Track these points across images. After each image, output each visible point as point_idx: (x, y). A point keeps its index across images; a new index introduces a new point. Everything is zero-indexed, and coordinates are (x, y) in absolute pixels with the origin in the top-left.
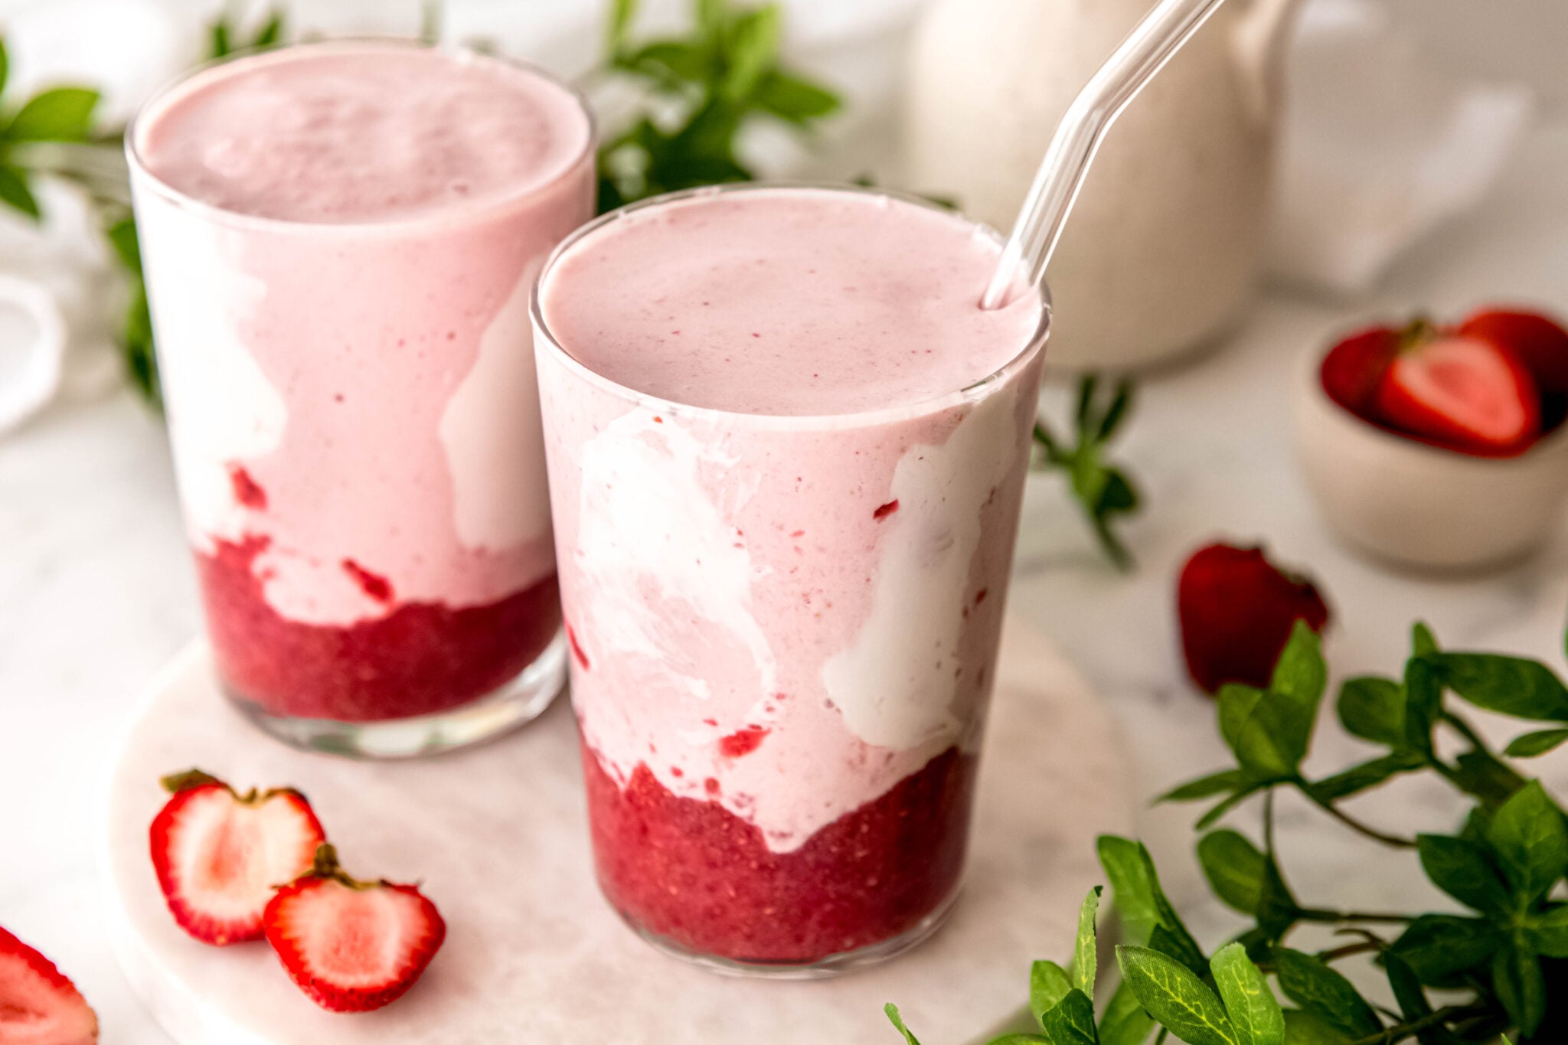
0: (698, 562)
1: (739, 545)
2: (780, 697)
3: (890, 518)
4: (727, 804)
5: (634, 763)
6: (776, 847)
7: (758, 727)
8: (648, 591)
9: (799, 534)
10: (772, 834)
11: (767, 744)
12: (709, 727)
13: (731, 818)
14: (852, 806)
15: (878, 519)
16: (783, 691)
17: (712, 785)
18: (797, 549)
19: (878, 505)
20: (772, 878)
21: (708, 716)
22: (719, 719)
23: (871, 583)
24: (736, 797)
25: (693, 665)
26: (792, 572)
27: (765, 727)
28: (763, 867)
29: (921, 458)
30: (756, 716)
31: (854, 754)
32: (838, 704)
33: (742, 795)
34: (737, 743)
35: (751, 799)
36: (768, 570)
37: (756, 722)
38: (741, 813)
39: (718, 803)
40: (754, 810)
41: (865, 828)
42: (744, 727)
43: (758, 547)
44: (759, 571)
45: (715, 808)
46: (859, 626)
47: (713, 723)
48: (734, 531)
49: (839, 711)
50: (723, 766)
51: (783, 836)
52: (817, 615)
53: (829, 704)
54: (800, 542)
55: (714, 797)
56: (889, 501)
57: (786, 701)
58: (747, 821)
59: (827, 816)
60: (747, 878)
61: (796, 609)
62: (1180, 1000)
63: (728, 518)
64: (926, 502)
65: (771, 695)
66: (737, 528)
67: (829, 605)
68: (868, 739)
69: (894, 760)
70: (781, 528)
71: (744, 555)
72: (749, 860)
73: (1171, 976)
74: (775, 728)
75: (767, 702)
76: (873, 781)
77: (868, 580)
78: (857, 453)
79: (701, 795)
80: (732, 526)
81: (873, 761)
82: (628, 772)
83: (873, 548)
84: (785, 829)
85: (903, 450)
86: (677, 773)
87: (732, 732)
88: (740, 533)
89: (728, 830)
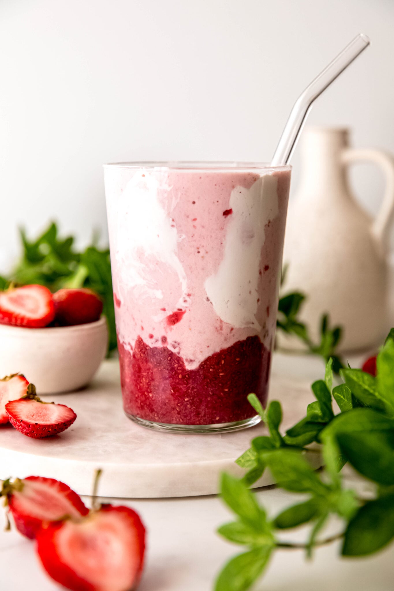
0: (158, 236)
1: (173, 226)
2: (189, 295)
3: (229, 216)
4: (170, 348)
5: (136, 338)
6: (189, 367)
7: (181, 310)
8: (140, 255)
9: (195, 220)
10: (187, 360)
11: (185, 317)
12: (163, 312)
13: (171, 354)
14: (218, 350)
15: (224, 216)
16: (190, 292)
17: (164, 340)
18: (194, 227)
19: (224, 210)
20: (188, 383)
21: (162, 307)
22: (167, 308)
23: (223, 245)
24: (173, 343)
25: (157, 284)
26: (192, 237)
27: (183, 310)
28: (183, 377)
29: (240, 192)
30: (180, 305)
31: (218, 324)
32: (211, 300)
33: (175, 342)
34: (173, 318)
35: (179, 344)
36: (184, 236)
37: (180, 308)
38: (175, 351)
39: (166, 347)
40: (180, 349)
41: (223, 362)
42: (176, 310)
43: (180, 226)
44: (180, 237)
45: (165, 350)
46: (219, 264)
47: (164, 310)
48: (171, 219)
49: (211, 303)
50: (168, 330)
51: (191, 361)
52: (203, 257)
53: (208, 299)
54: (195, 223)
55: (165, 346)
56: (229, 209)
57: (191, 297)
58: (177, 355)
59: (208, 353)
60: (178, 383)
61: (194, 254)
62: (366, 387)
63: (169, 214)
64: (243, 213)
65: (186, 294)
66: (172, 218)
67: (207, 253)
68: (223, 319)
69: (233, 331)
70: (188, 217)
71: (175, 230)
72: (179, 374)
73: (363, 377)
74: (187, 310)
75: (184, 298)
76: (226, 339)
77: (222, 243)
78: (216, 185)
79: (159, 345)
80: (170, 217)
81: (226, 330)
82: (133, 344)
83: (223, 229)
84: (192, 358)
85: (233, 187)
86: (151, 337)
87: (171, 313)
88: (173, 220)
89: (170, 360)
